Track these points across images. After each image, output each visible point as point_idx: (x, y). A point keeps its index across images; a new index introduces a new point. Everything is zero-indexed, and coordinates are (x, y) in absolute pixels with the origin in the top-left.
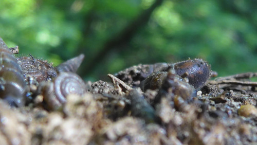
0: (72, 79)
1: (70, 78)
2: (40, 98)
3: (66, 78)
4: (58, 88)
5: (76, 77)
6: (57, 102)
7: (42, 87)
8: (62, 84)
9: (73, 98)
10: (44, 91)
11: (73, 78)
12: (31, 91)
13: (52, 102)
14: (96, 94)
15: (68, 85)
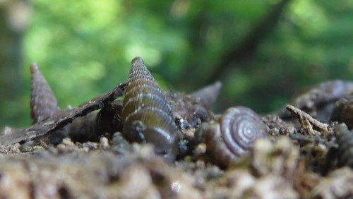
0: (245, 117)
1: (242, 114)
2: (202, 148)
3: (236, 116)
4: (227, 131)
5: (250, 113)
6: (228, 152)
7: (203, 131)
8: (232, 125)
9: (264, 145)
10: (208, 137)
11: (246, 115)
12: (186, 138)
13: (221, 152)
14: (277, 135)
15: (241, 125)
